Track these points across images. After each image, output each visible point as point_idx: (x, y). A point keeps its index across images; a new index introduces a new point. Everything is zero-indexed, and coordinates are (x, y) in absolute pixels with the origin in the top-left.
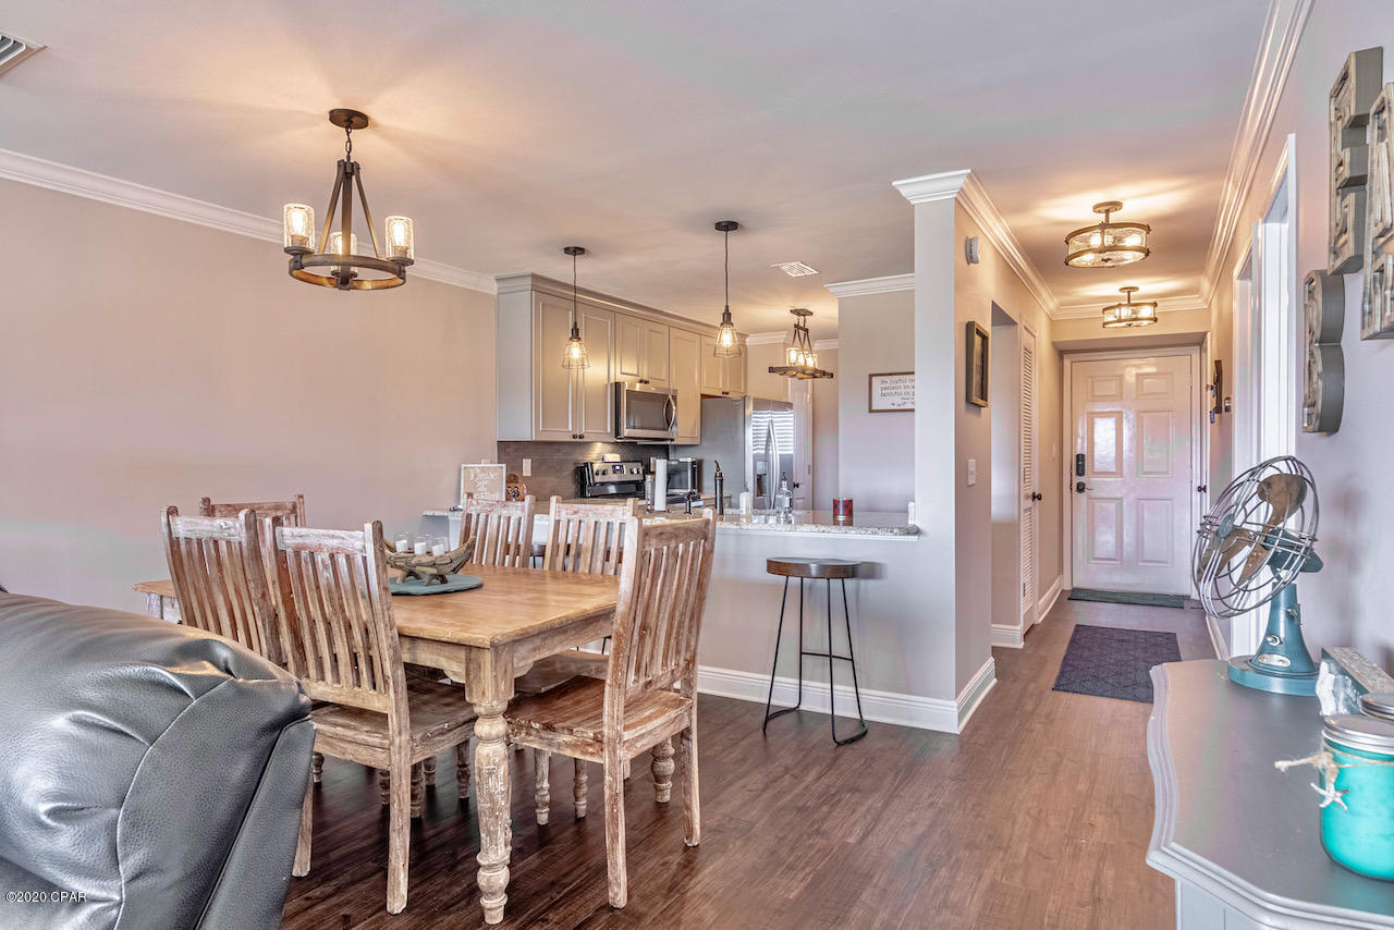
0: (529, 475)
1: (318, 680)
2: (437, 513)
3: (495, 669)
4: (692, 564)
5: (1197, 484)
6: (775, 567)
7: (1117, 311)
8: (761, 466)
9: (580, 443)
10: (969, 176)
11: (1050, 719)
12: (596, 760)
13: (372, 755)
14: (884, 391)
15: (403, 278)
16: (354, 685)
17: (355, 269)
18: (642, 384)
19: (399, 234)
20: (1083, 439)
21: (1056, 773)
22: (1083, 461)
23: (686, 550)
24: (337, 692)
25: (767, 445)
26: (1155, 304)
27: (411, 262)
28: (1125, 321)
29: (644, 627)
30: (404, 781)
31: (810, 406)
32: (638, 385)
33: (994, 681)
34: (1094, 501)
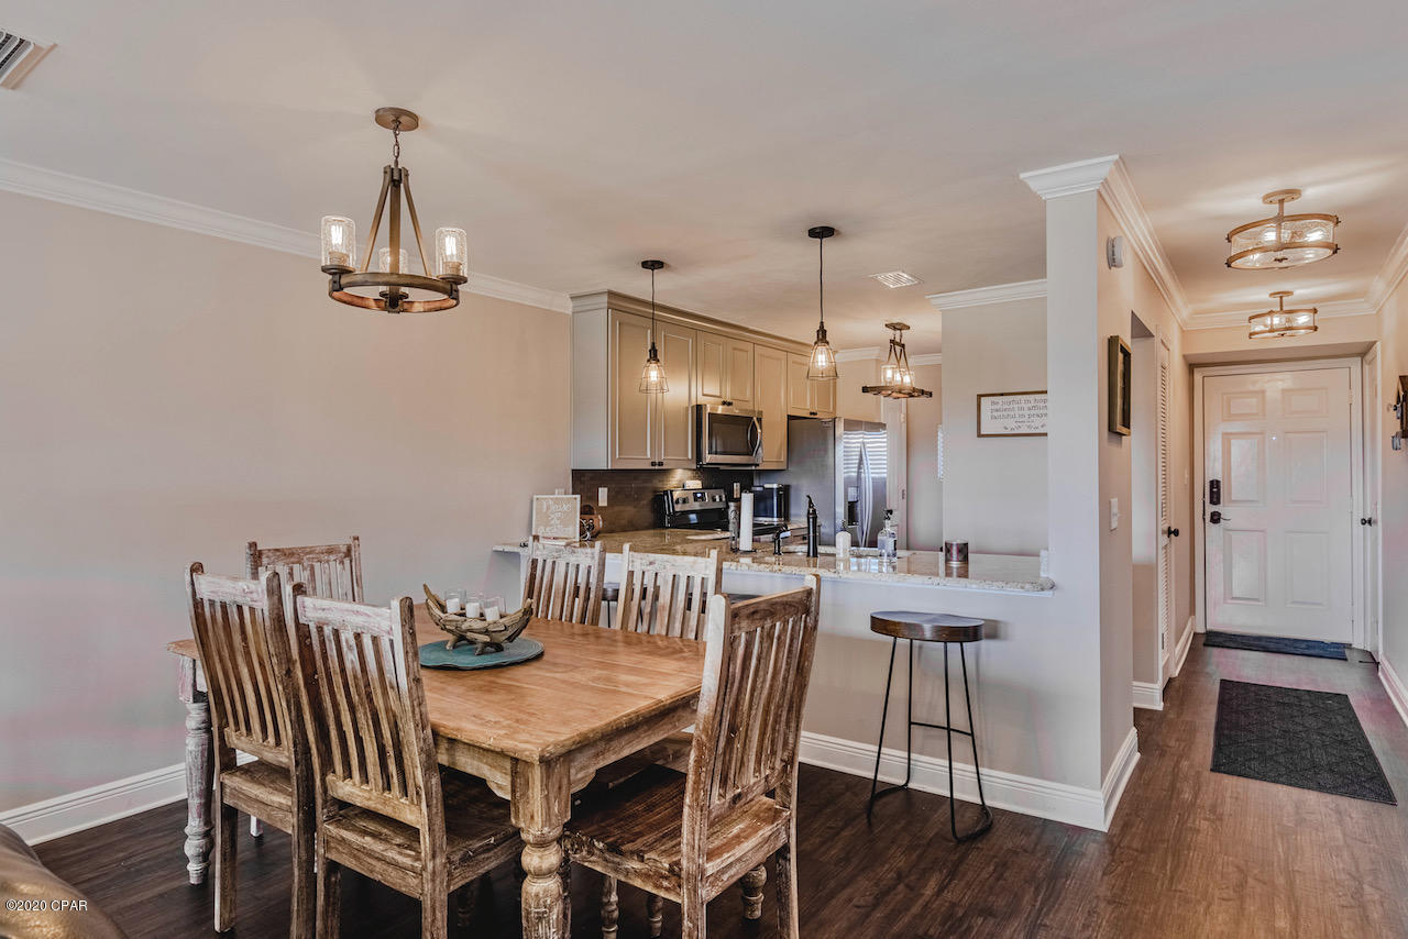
0: (605, 505)
1: (345, 779)
2: (507, 549)
3: (547, 786)
4: (791, 646)
5: (1358, 515)
6: (880, 625)
7: (1268, 320)
8: (852, 492)
9: (660, 471)
10: (1116, 163)
11: (1217, 817)
12: (672, 897)
13: (403, 879)
14: (995, 414)
15: (457, 299)
16: (384, 790)
17: (404, 290)
18: (725, 406)
19: (451, 248)
21: (1242, 899)
22: (1218, 487)
23: (784, 630)
24: (366, 795)
25: (859, 468)
26: (1315, 311)
27: (465, 280)
28: (1277, 330)
29: (733, 729)
30: (439, 915)
31: (904, 425)
32: (721, 407)
33: (1138, 755)
34: (1231, 533)
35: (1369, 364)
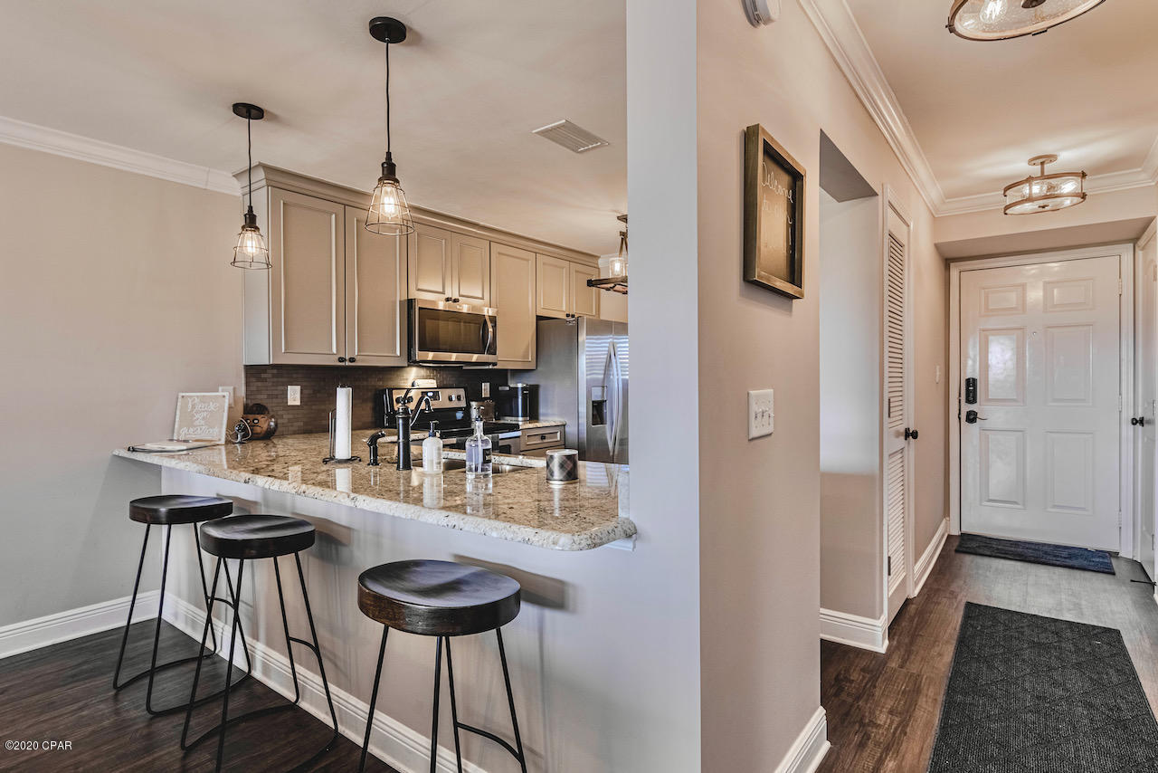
0: (298, 403)
5: (1128, 414)
7: (1025, 188)
18: (450, 303)
20: (974, 361)
22: (975, 386)
26: (1084, 176)
28: (1037, 200)
32: (441, 303)
33: (827, 745)
34: (988, 432)
35: (1143, 249)
